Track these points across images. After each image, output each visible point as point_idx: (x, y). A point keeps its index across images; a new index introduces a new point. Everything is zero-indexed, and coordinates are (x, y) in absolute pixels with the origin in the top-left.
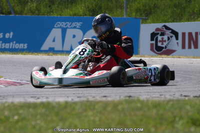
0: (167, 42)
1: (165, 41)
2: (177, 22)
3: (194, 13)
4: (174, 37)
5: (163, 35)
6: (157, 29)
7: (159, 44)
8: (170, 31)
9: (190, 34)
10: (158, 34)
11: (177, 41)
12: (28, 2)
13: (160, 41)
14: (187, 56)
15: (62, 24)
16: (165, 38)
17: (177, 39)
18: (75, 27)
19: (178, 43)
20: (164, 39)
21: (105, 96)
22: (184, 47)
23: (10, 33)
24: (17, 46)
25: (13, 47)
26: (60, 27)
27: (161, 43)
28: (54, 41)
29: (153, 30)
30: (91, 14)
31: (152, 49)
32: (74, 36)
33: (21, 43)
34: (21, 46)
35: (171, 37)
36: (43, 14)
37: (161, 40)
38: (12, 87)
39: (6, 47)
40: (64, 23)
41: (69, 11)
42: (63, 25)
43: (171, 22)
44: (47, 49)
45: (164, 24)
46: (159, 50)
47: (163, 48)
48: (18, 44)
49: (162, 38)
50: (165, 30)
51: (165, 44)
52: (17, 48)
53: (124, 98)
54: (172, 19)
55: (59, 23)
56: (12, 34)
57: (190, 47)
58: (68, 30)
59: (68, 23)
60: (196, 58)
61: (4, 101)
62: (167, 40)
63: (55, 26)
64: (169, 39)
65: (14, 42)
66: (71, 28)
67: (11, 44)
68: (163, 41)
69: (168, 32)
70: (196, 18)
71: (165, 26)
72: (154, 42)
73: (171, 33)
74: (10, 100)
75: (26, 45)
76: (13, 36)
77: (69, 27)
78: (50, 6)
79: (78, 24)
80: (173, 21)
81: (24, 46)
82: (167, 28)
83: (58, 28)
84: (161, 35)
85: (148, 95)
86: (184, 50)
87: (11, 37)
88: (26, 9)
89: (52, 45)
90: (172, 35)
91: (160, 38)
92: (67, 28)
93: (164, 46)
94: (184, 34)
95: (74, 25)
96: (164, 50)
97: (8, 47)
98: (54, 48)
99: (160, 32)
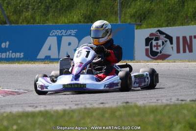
0: (162, 47)
1: (160, 46)
2: (171, 26)
3: (187, 17)
4: (168, 42)
5: (158, 40)
6: (152, 34)
7: (154, 49)
8: (165, 36)
9: (184, 38)
10: (152, 39)
11: (172, 46)
12: (22, 11)
13: (155, 46)
14: (182, 60)
15: (58, 32)
16: (160, 42)
17: (172, 43)
18: (70, 35)
19: (172, 47)
20: (159, 44)
21: (102, 103)
22: (178, 51)
23: (6, 42)
24: (13, 55)
25: (10, 57)
26: (56, 35)
27: (156, 48)
28: (50, 49)
29: (148, 35)
30: (86, 21)
31: (147, 55)
32: (70, 44)
33: (18, 52)
34: (18, 55)
35: (166, 41)
36: (38, 23)
37: (155, 44)
38: (10, 97)
39: (3, 57)
40: (59, 31)
41: (63, 18)
43: (166, 27)
44: (43, 57)
45: (157, 29)
46: (154, 55)
47: (158, 53)
48: (14, 54)
49: (157, 43)
50: (159, 34)
51: (160, 49)
52: (13, 57)
53: (121, 105)
54: (166, 24)
55: (55, 31)
56: (8, 43)
57: (184, 51)
58: (63, 38)
59: (63, 31)
60: (191, 62)
61: (3, 111)
62: (161, 45)
63: (50, 35)
64: (163, 43)
65: (11, 52)
66: (66, 36)
67: (8, 53)
68: (157, 46)
69: (162, 37)
70: (189, 22)
71: (159, 31)
72: (149, 47)
73: (165, 37)
74: (8, 110)
75: (22, 54)
76: (9, 45)
77: (64, 34)
78: (45, 15)
79: (73, 32)
80: (167, 26)
81: (20, 56)
82: (161, 33)
83: (53, 36)
84: (155, 40)
85: (145, 100)
86: (179, 54)
87: (7, 47)
88: (21, 18)
89: (48, 53)
90: (167, 39)
91: (154, 43)
92: (63, 36)
93: (159, 51)
94: (178, 38)
95: (68, 32)
96: (159, 54)
97: (5, 57)
98: (50, 56)
99: (154, 37)
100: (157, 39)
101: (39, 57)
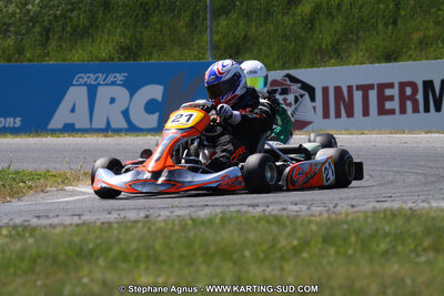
0: (293, 107)
4: (307, 97)
5: (287, 94)
6: (274, 82)
8: (300, 85)
9: (338, 90)
11: (314, 104)
16: (291, 98)
17: (313, 99)
18: (113, 83)
19: (314, 108)
20: (288, 101)
22: (326, 115)
26: (85, 84)
28: (73, 110)
32: (112, 101)
33: (10, 117)
34: (10, 122)
35: (302, 96)
40: (92, 75)
42: (90, 78)
44: (60, 126)
45: (286, 72)
48: (3, 119)
49: (285, 100)
50: (288, 83)
55: (83, 75)
57: (338, 115)
58: (100, 88)
59: (100, 75)
62: (293, 102)
63: (74, 83)
66: (106, 85)
69: (295, 87)
71: (288, 76)
73: (301, 88)
75: (18, 120)
77: (101, 82)
79: (120, 77)
81: (14, 123)
82: (294, 80)
83: (80, 85)
84: (281, 94)
90: (303, 92)
92: (99, 84)
94: (325, 90)
95: (111, 78)
98: (73, 124)
99: (279, 88)
100: (285, 92)
101: (51, 126)
